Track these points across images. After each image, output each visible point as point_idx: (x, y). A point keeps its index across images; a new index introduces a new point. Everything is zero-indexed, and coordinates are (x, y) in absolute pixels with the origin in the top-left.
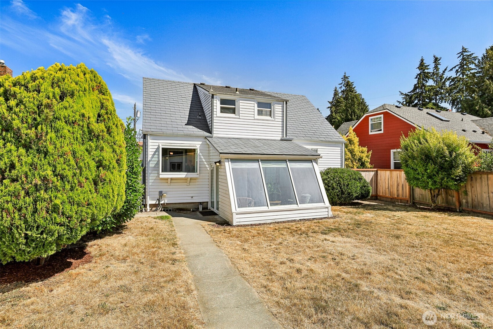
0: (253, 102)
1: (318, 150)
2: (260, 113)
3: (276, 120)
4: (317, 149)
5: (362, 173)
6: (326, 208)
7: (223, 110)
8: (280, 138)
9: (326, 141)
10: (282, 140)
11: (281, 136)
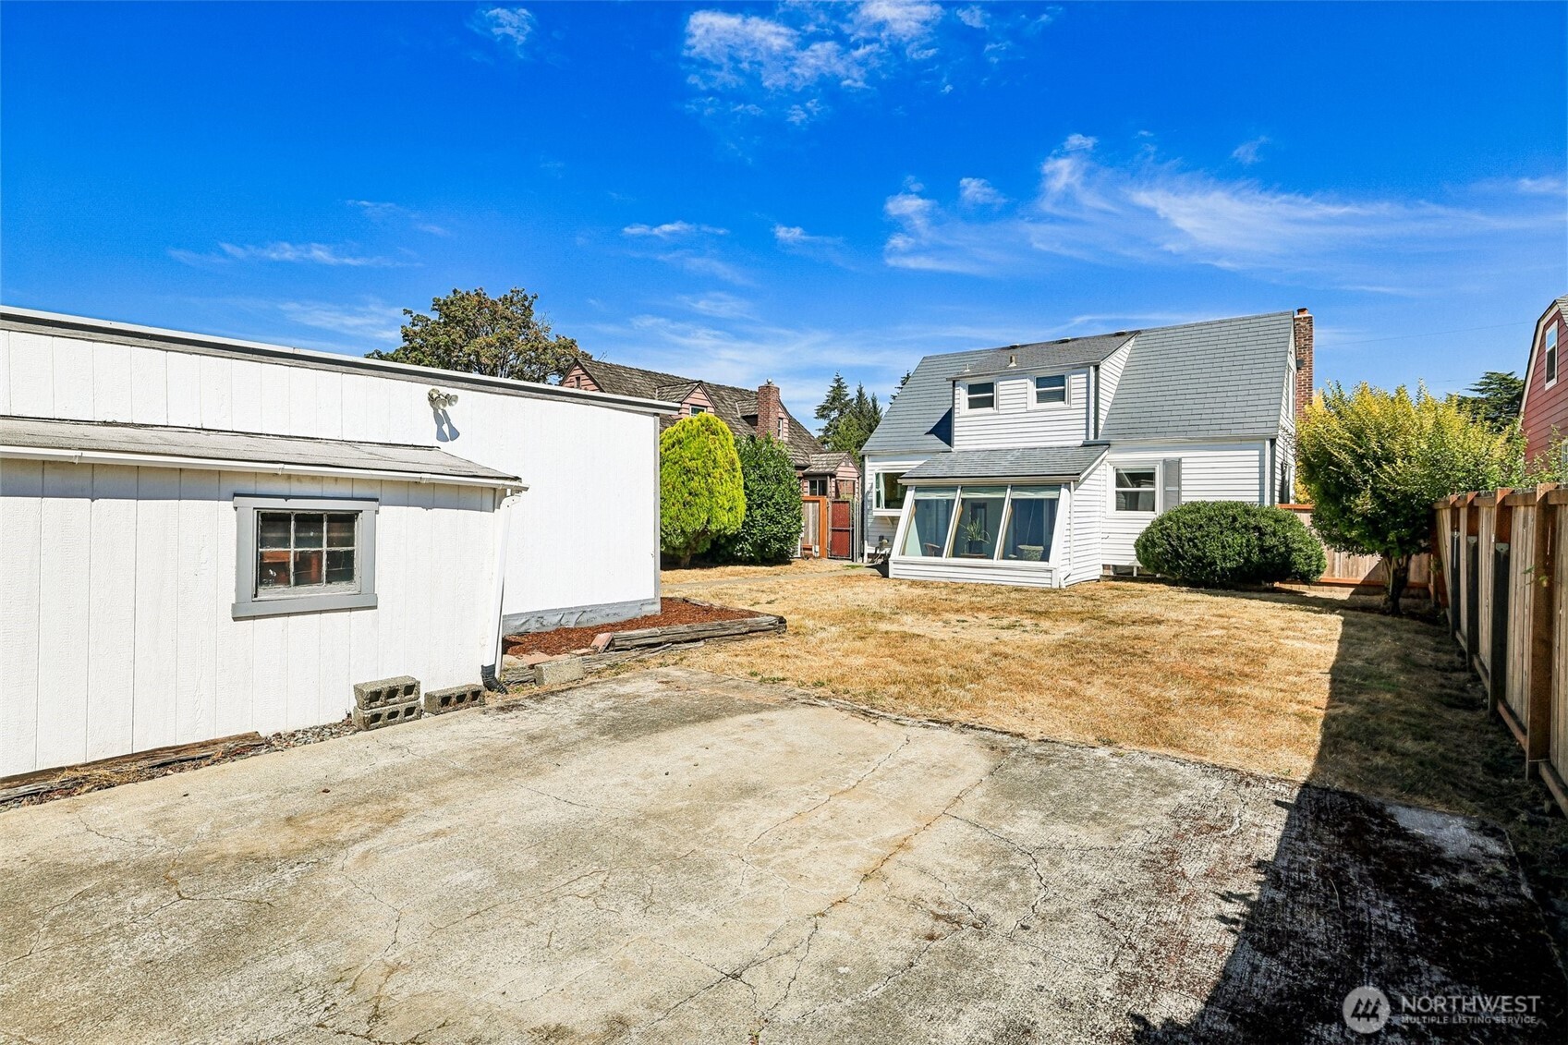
0: (1024, 381)
1: (1183, 460)
2: (1041, 397)
3: (1073, 407)
4: (1180, 459)
5: (1298, 515)
6: (1048, 571)
7: (973, 404)
8: (1081, 443)
9: (1205, 439)
10: (1084, 446)
11: (1084, 437)
